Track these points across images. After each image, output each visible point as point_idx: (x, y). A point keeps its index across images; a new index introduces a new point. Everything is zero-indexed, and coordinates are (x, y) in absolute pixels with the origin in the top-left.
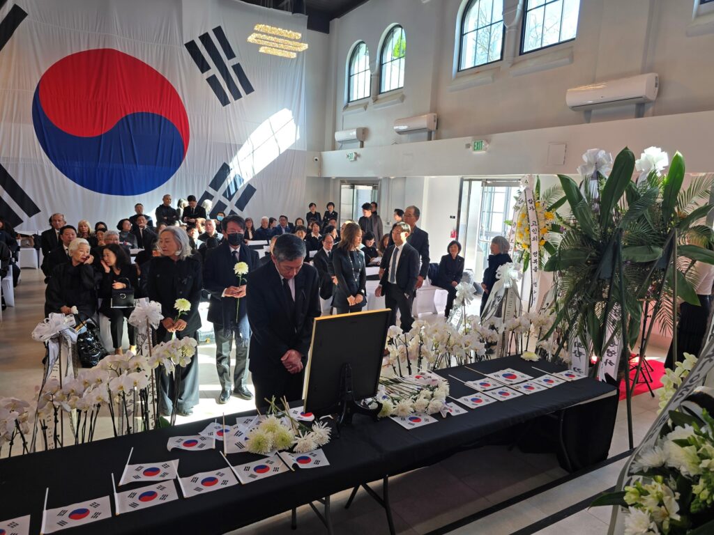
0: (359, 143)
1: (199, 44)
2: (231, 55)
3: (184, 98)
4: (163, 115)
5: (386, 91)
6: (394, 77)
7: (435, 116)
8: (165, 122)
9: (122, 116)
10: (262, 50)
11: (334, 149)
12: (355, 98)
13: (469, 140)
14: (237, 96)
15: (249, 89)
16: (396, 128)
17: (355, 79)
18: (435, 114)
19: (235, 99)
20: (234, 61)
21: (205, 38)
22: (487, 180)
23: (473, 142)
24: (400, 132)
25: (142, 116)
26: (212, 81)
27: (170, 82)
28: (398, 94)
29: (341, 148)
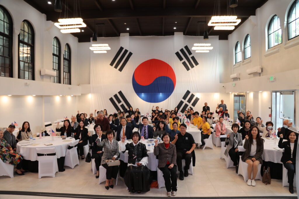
2: (190, 53)
5: (247, 58)
8: (168, 79)
9: (155, 78)
10: (196, 52)
12: (238, 62)
14: (192, 67)
15: (197, 64)
17: (237, 55)
18: (261, 66)
20: (191, 56)
21: (182, 50)
25: (162, 78)
26: (184, 64)
27: (170, 65)
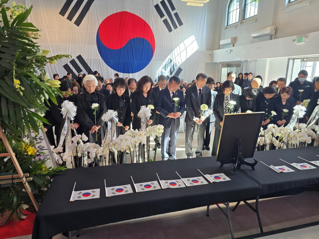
0: (232, 45)
1: (160, 5)
2: (173, 9)
3: (153, 30)
4: (145, 38)
5: (247, 18)
6: (252, 10)
7: (274, 27)
8: (145, 41)
9: (129, 39)
10: (188, 4)
11: (219, 49)
12: (231, 23)
13: (294, 37)
14: (176, 27)
15: (181, 24)
16: (252, 35)
17: (231, 14)
18: (275, 26)
19: (175, 29)
20: (175, 12)
22: (304, 58)
23: (297, 38)
24: (254, 37)
25: (137, 40)
26: (165, 22)
27: (148, 23)
28: (255, 19)
29: (223, 48)
